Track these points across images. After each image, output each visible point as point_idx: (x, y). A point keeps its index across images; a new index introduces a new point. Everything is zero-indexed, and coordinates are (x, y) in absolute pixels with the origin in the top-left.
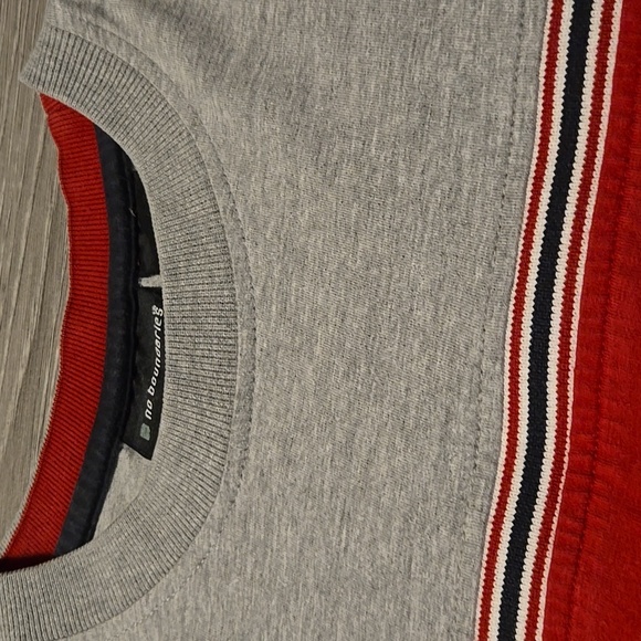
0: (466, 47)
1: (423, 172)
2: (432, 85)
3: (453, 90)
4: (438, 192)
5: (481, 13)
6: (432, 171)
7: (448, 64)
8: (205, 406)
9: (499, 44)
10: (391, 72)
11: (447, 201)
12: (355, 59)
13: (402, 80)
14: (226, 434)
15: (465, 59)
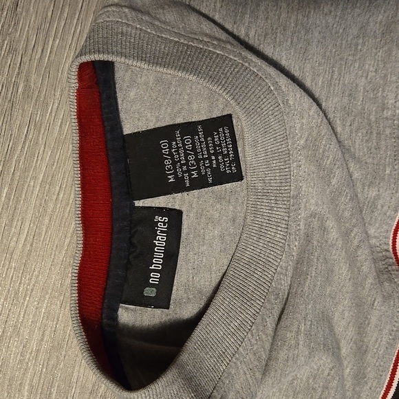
0: (371, 69)
1: (351, 125)
2: (354, 85)
3: (364, 88)
4: (360, 134)
5: (380, 54)
6: (356, 124)
7: (362, 76)
8: (273, 205)
9: (390, 70)
10: (332, 76)
11: (365, 138)
12: (309, 66)
13: (339, 80)
14: (286, 218)
15: (371, 75)
